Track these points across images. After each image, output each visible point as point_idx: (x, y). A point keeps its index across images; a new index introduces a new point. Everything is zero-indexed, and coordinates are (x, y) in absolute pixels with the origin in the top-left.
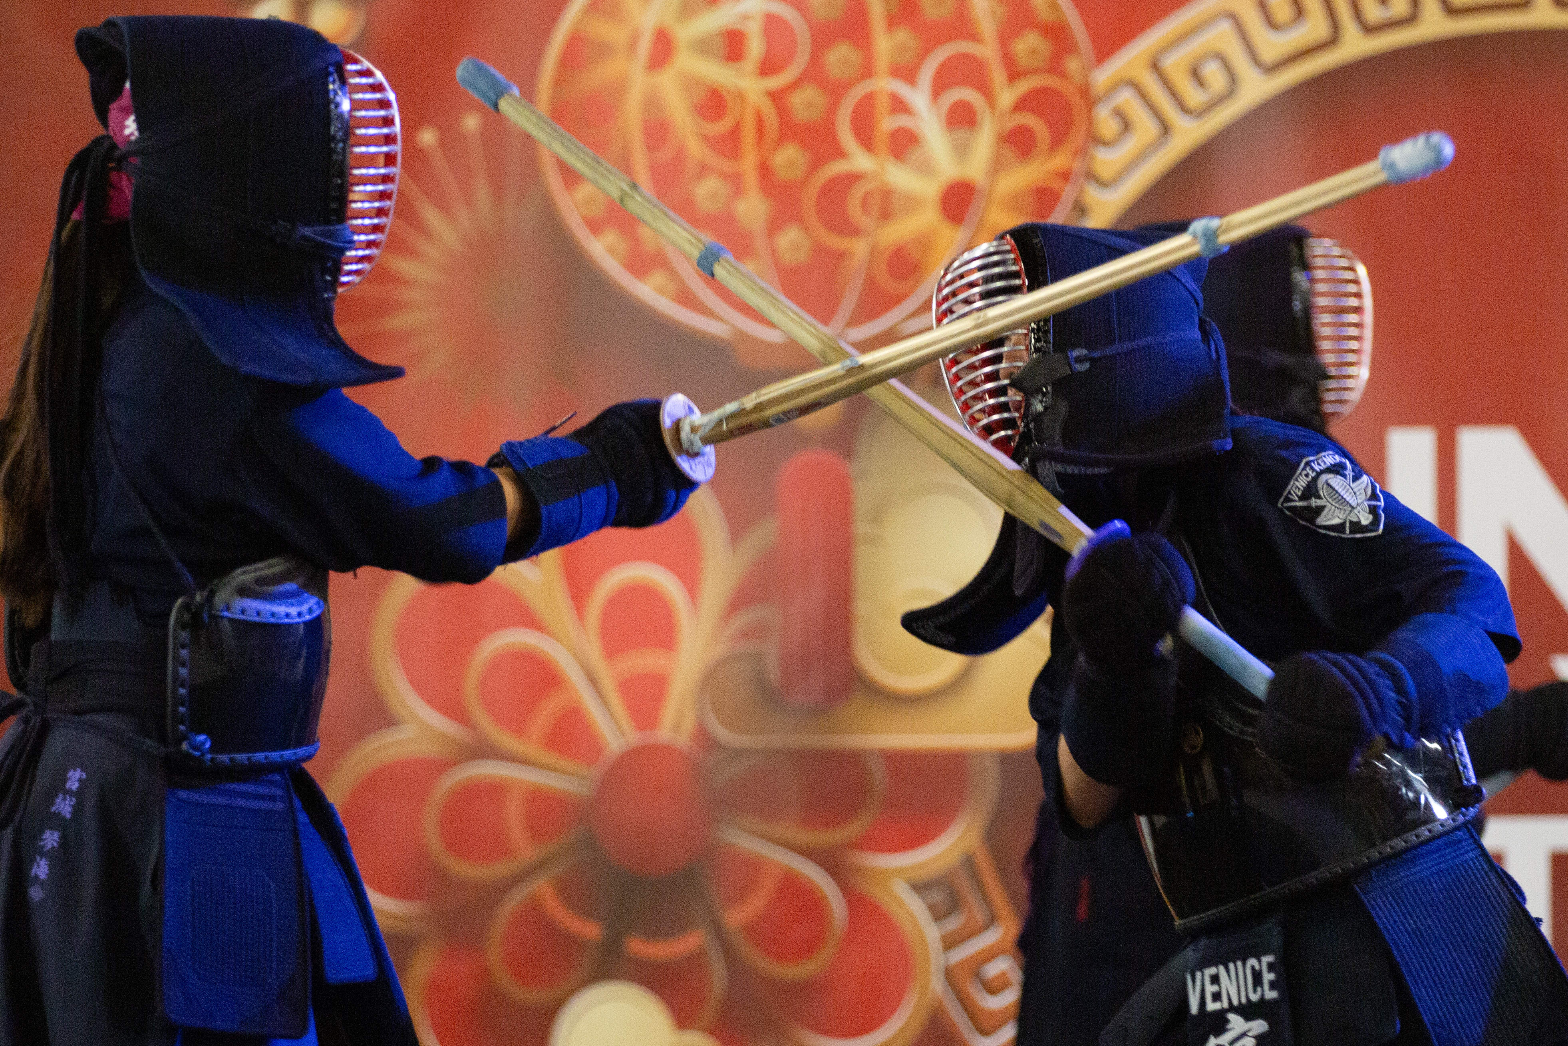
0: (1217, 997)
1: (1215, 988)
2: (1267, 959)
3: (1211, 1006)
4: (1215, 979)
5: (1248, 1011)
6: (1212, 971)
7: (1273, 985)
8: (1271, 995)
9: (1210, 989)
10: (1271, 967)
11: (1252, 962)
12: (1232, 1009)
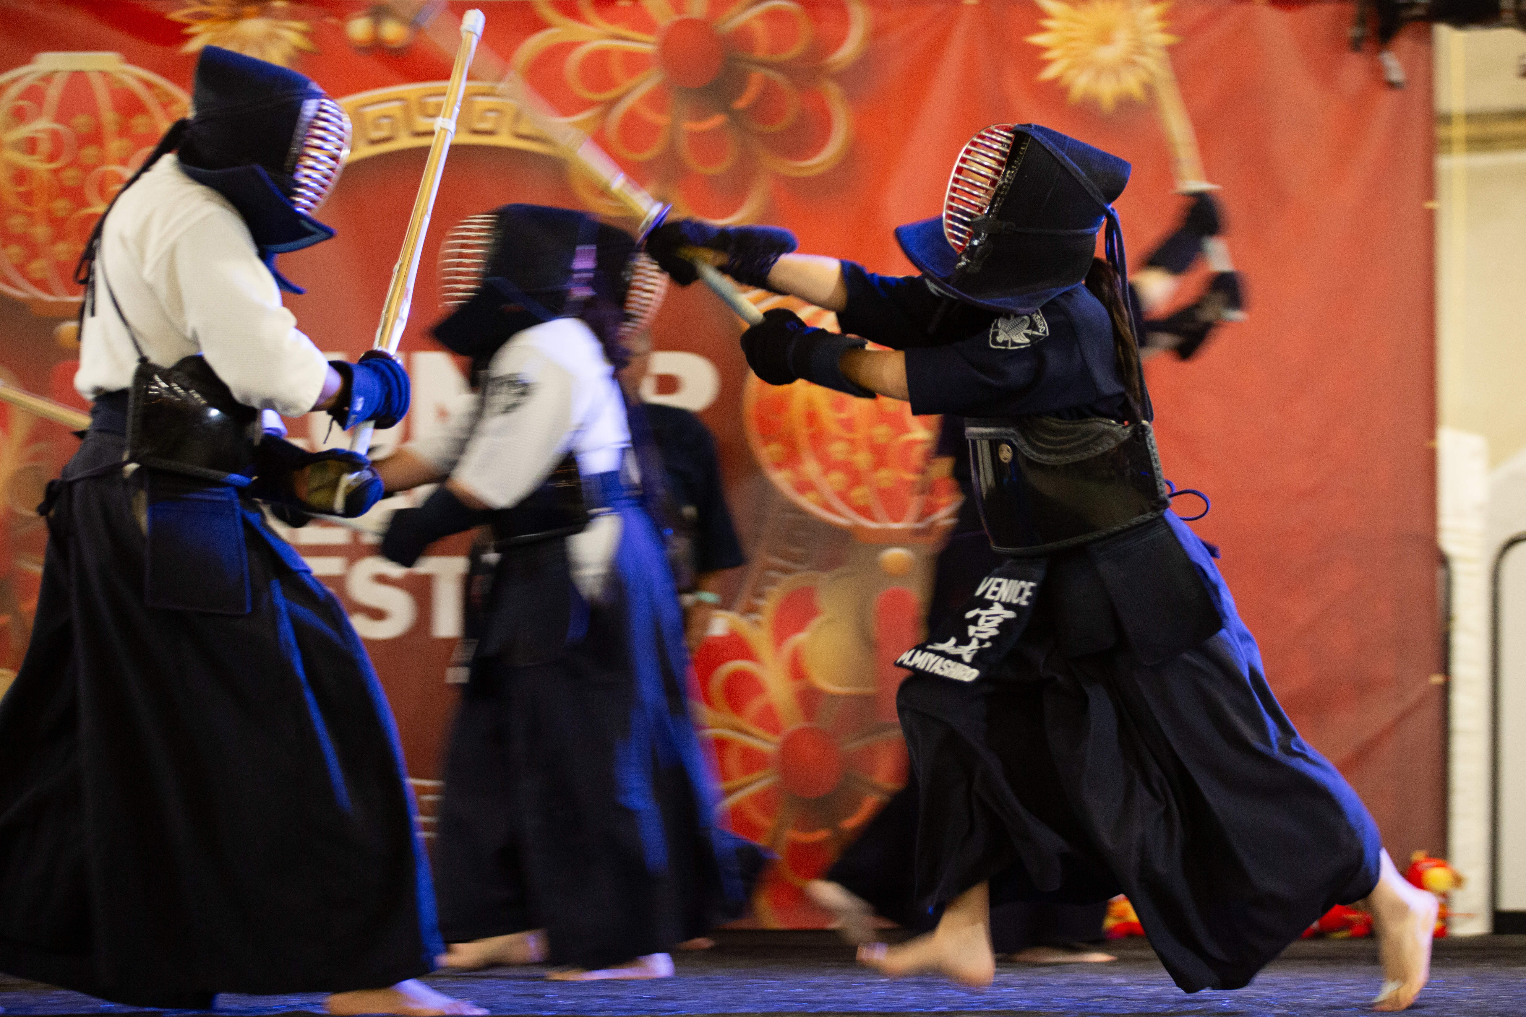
0: (994, 593)
1: (996, 589)
2: (1032, 584)
3: (988, 596)
4: (999, 585)
5: (1007, 606)
6: (1000, 580)
7: (1028, 599)
8: (1024, 603)
9: (994, 588)
10: (1032, 589)
11: (1023, 583)
12: (999, 601)
